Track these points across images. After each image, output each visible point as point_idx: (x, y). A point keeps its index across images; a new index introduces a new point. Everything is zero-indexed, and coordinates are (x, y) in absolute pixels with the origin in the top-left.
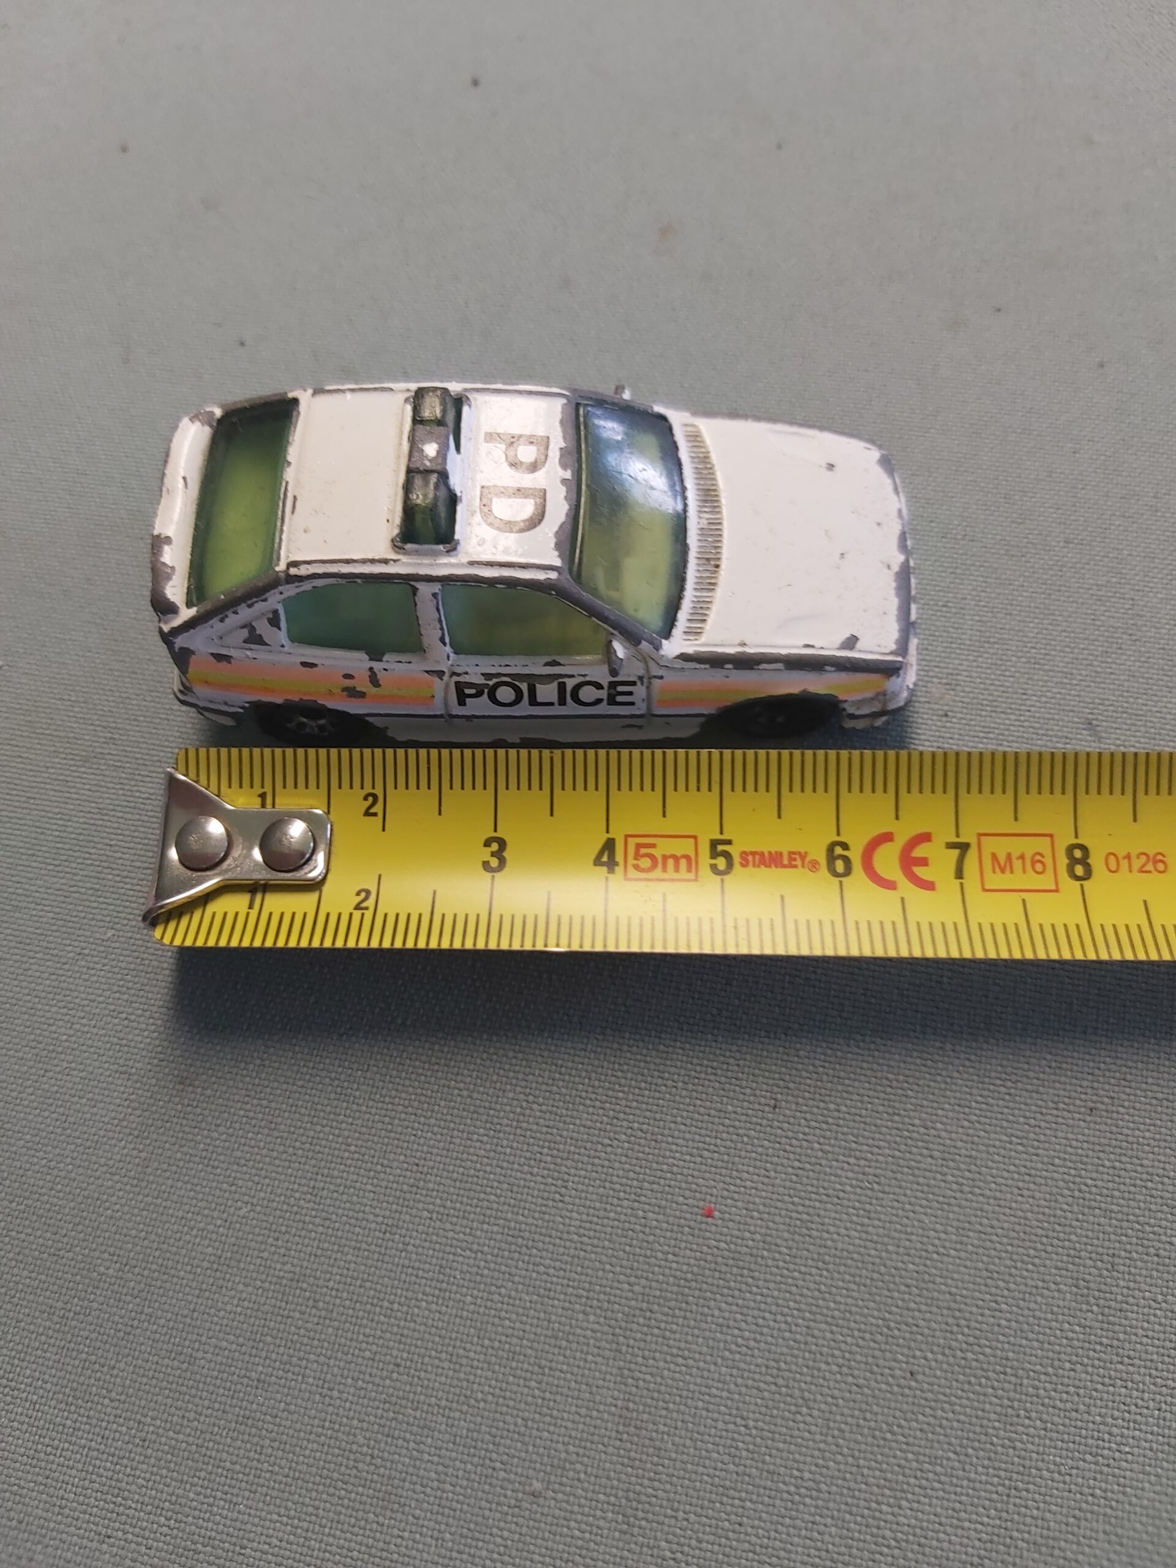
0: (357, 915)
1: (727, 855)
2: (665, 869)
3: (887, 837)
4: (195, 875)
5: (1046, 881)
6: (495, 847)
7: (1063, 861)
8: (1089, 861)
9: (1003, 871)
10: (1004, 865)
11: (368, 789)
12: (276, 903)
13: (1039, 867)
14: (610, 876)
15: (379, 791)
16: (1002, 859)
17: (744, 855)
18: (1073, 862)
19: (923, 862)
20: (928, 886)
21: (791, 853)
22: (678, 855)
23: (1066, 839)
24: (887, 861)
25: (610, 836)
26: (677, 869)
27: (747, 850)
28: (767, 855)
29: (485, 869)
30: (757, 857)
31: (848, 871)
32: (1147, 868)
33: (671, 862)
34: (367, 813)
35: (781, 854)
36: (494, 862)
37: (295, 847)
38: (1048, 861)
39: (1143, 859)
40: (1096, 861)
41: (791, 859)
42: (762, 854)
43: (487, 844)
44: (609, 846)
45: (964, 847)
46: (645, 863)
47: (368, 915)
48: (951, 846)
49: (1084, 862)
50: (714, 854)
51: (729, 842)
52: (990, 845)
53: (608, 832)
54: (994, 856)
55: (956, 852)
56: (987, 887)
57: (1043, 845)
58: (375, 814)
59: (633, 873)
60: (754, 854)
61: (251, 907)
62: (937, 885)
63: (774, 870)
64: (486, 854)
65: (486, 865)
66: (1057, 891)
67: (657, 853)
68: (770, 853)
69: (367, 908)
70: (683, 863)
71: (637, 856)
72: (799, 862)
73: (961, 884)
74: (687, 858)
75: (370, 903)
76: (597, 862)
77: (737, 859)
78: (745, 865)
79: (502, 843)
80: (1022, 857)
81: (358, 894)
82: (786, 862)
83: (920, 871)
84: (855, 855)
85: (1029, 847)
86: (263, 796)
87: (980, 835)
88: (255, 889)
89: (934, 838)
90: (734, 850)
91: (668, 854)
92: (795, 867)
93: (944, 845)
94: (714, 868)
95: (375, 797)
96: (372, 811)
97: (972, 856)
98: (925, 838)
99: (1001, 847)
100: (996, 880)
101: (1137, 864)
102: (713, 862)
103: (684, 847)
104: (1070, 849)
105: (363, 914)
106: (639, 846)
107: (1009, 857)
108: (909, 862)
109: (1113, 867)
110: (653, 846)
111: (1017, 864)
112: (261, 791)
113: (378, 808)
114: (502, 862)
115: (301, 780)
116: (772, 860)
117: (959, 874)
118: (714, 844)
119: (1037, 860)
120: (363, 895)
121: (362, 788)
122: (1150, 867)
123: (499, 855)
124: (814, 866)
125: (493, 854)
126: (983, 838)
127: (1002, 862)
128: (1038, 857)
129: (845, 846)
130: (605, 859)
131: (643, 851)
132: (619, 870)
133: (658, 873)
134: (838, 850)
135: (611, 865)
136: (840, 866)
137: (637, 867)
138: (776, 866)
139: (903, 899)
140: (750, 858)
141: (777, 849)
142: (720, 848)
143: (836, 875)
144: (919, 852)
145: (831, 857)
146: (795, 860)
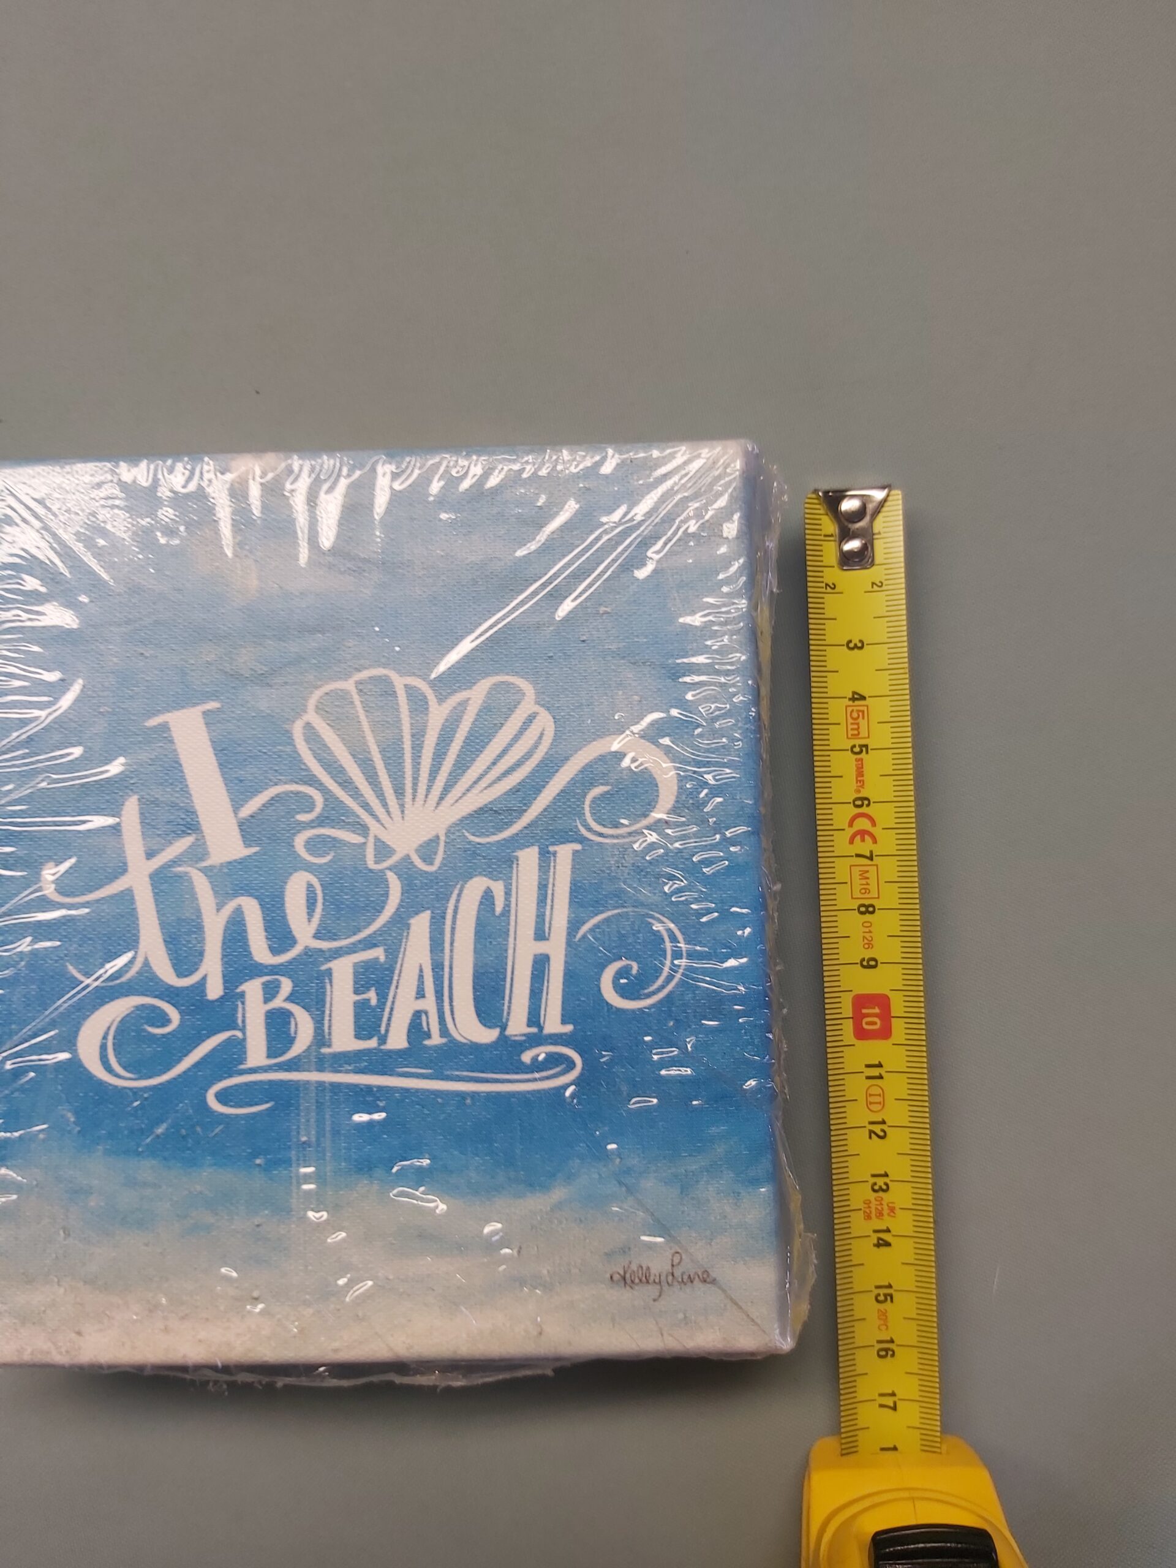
0: (824, 585)
1: (861, 751)
2: (852, 724)
3: (874, 823)
5: (857, 894)
6: (859, 645)
7: (867, 902)
8: (867, 914)
9: (860, 875)
11: (885, 583)
13: (863, 891)
15: (884, 588)
17: (862, 760)
18: (867, 907)
19: (863, 840)
20: (852, 841)
21: (863, 781)
22: (860, 730)
23: (879, 904)
24: (863, 824)
26: (852, 729)
27: (864, 762)
31: (856, 806)
33: (856, 726)
34: (873, 584)
36: (851, 645)
39: (870, 939)
40: (868, 917)
41: (860, 781)
42: (862, 768)
43: (861, 641)
44: (863, 698)
45: (871, 858)
46: (855, 715)
47: (824, 590)
48: (871, 852)
49: (867, 912)
50: (861, 746)
51: (867, 752)
52: (873, 870)
54: (867, 871)
55: (868, 854)
57: (874, 894)
58: (873, 587)
59: (849, 709)
60: (862, 764)
62: (853, 845)
64: (856, 641)
65: (850, 641)
66: (853, 898)
69: (826, 588)
70: (856, 732)
71: (858, 711)
72: (859, 784)
73: (852, 856)
74: (859, 733)
75: (829, 590)
76: (854, 693)
77: (859, 757)
78: (857, 760)
80: (868, 884)
81: (833, 584)
82: (859, 779)
83: (858, 838)
84: (864, 810)
87: (877, 866)
89: (876, 845)
92: (857, 783)
93: (871, 849)
94: (854, 746)
96: (875, 586)
97: (868, 862)
98: (875, 841)
101: (867, 935)
102: (857, 746)
103: (864, 732)
104: (873, 906)
107: (868, 878)
108: (863, 833)
109: (865, 924)
111: (864, 882)
112: (881, 532)
114: (852, 649)
116: (860, 773)
117: (858, 856)
118: (866, 746)
119: (866, 891)
122: (866, 941)
123: (856, 646)
124: (858, 791)
126: (875, 867)
127: (865, 875)
128: (868, 891)
129: (868, 805)
130: (856, 696)
131: (861, 714)
132: (851, 703)
133: (850, 721)
134: (866, 802)
135: (853, 699)
136: (859, 803)
137: (853, 711)
139: (845, 829)
140: (860, 762)
142: (864, 749)
143: (854, 801)
144: (867, 837)
145: (863, 799)
146: (861, 783)
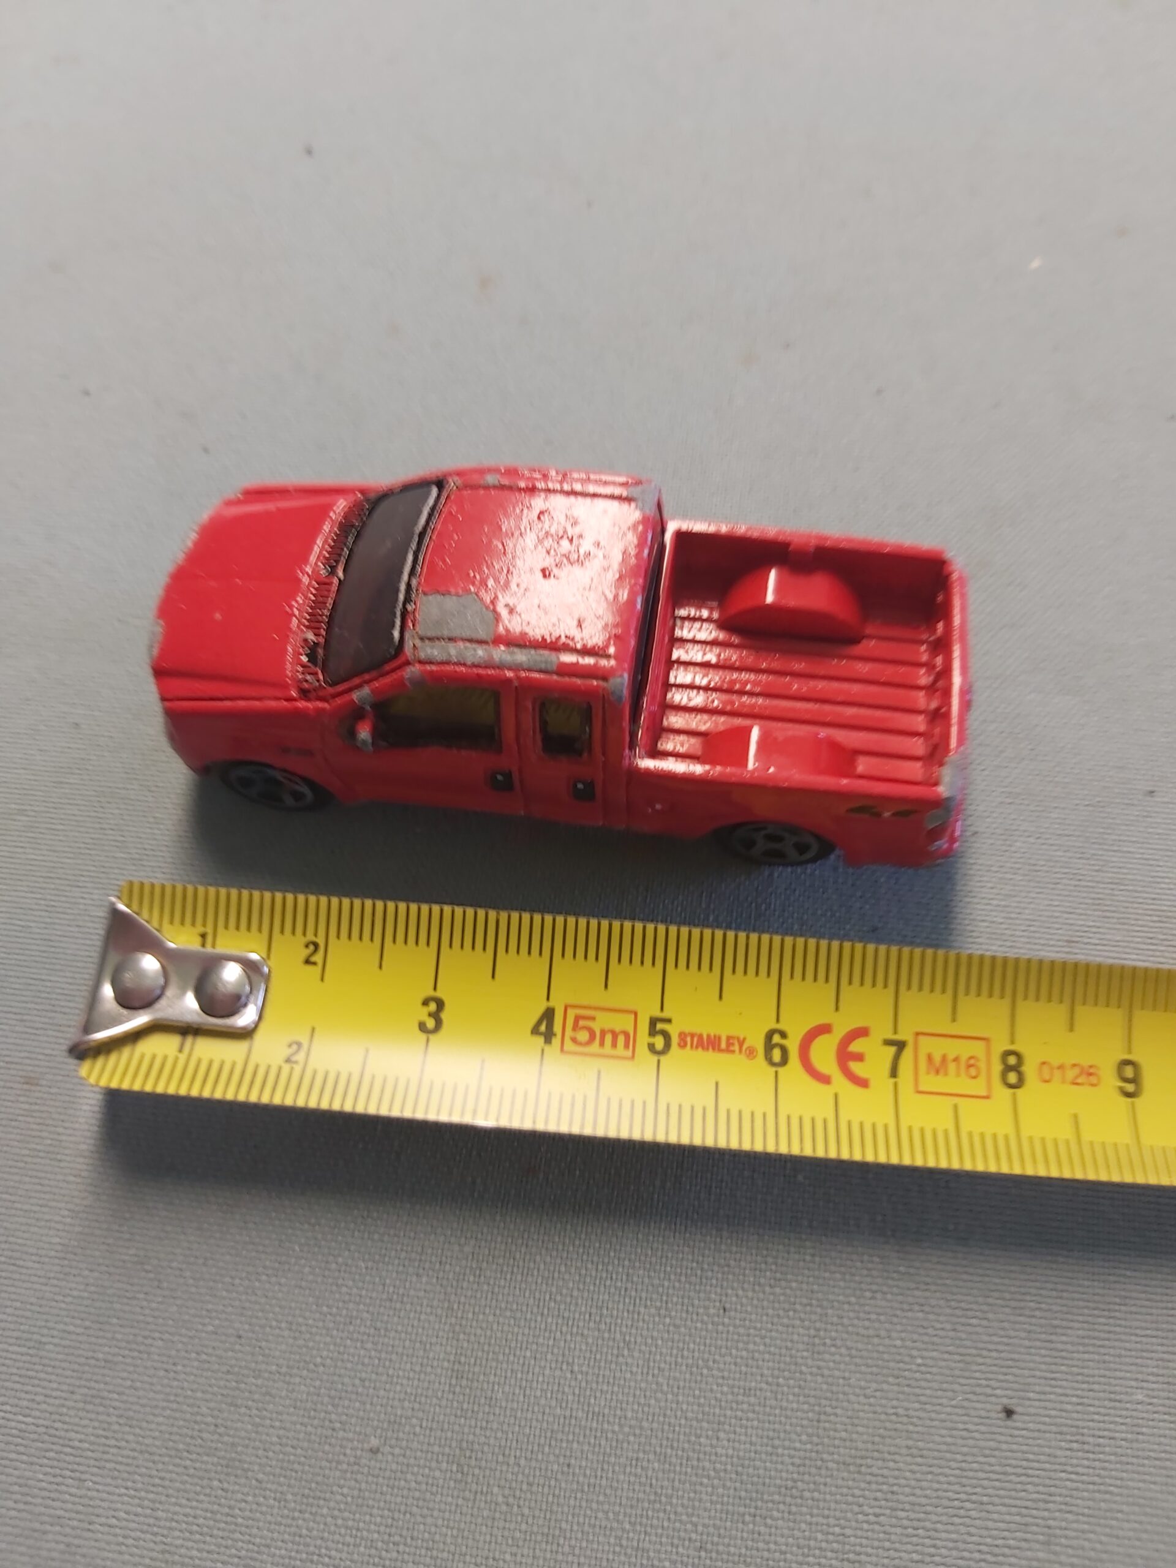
0: (286, 1068)
1: (666, 1036)
2: (602, 1044)
3: (824, 1029)
4: (125, 1012)
5: (978, 1087)
6: (433, 1007)
7: (997, 1068)
8: (1023, 1069)
9: (937, 1073)
10: (938, 1067)
11: (310, 937)
12: (206, 1049)
13: (973, 1071)
14: (547, 1048)
15: (321, 941)
16: (937, 1059)
17: (682, 1036)
18: (1008, 1069)
19: (859, 1057)
20: (863, 1083)
21: (729, 1038)
22: (617, 1029)
23: (1001, 1044)
24: (824, 1053)
25: (551, 1004)
26: (614, 1044)
27: (687, 1030)
28: (705, 1037)
29: (421, 1029)
30: (695, 1039)
31: (784, 1061)
32: (1079, 1081)
33: (608, 1038)
34: (308, 962)
35: (720, 1038)
36: (431, 1023)
37: (230, 989)
38: (982, 1065)
39: (1077, 1070)
40: (1029, 1069)
41: (729, 1044)
42: (700, 1037)
43: (425, 1003)
44: (549, 1015)
45: (900, 1046)
46: (583, 1036)
47: (298, 1069)
48: (888, 1043)
49: (1016, 1068)
50: (653, 1032)
51: (669, 1021)
52: (927, 1045)
53: (548, 999)
54: (930, 1058)
55: (892, 1050)
56: (922, 1088)
57: (977, 1049)
58: (314, 964)
59: (569, 1045)
60: (692, 1036)
61: (181, 1050)
62: (872, 1083)
63: (711, 1055)
64: (423, 1014)
65: (422, 1027)
66: (987, 1097)
67: (597, 1027)
68: (709, 1036)
69: (296, 1062)
70: (621, 1040)
71: (575, 1027)
72: (736, 1047)
73: (896, 1085)
74: (626, 1035)
75: (300, 1057)
76: (535, 1031)
77: (675, 1040)
78: (682, 1045)
79: (440, 1004)
80: (956, 1059)
81: (290, 1046)
82: (723, 1045)
83: (855, 1067)
84: (793, 1046)
85: (965, 1049)
86: (203, 936)
87: (918, 1034)
88: (187, 1031)
89: (872, 1032)
90: (673, 1030)
91: (607, 1027)
92: (733, 1052)
93: (880, 1042)
94: (651, 1048)
95: (316, 946)
96: (313, 959)
97: (907, 1055)
98: (862, 1032)
99: (938, 1048)
100: (930, 1082)
101: (1071, 1074)
102: (652, 1040)
103: (624, 1023)
104: (1005, 1055)
105: (292, 1069)
106: (577, 1019)
107: (944, 1059)
108: (845, 1057)
109: (1046, 1076)
110: (593, 1019)
111: (952, 1067)
112: (201, 930)
113: (318, 958)
114: (439, 1023)
115: (244, 921)
116: (710, 1043)
117: (894, 1073)
118: (653, 1022)
119: (971, 1064)
120: (295, 1047)
121: (304, 934)
122: (1082, 1079)
123: (436, 1016)
124: (751, 1053)
125: (430, 1015)
126: (922, 1039)
127: (937, 1064)
128: (972, 1062)
129: (783, 1035)
130: (543, 1028)
131: (582, 1023)
132: (556, 1041)
133: (595, 1047)
134: (776, 1039)
135: (548, 1037)
136: (777, 1055)
137: (574, 1040)
138: (714, 1049)
139: (836, 1096)
140: (689, 1039)
141: (717, 1033)
142: (659, 1026)
143: (772, 1063)
144: (855, 1047)
145: (769, 1046)
146: (733, 1044)
